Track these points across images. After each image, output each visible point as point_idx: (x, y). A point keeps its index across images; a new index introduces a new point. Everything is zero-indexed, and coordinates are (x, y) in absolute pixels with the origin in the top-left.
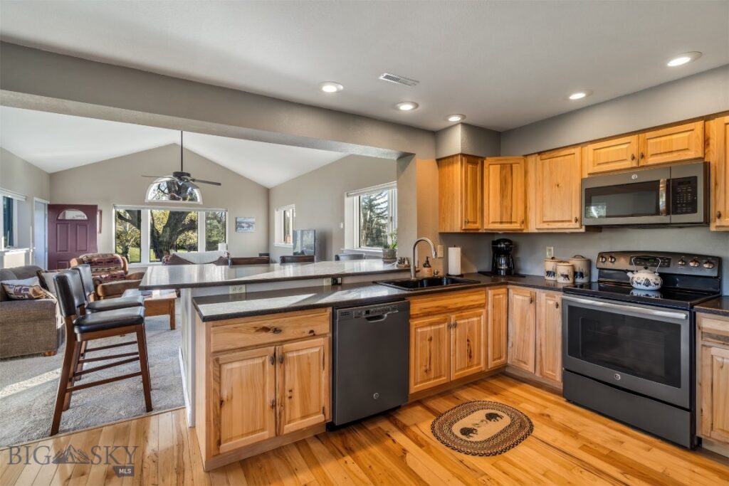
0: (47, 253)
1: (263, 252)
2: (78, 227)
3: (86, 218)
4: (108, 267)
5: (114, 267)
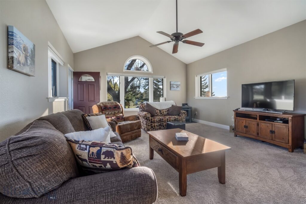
0: (73, 102)
1: (184, 103)
2: (90, 86)
3: (93, 80)
4: (114, 111)
5: (117, 111)
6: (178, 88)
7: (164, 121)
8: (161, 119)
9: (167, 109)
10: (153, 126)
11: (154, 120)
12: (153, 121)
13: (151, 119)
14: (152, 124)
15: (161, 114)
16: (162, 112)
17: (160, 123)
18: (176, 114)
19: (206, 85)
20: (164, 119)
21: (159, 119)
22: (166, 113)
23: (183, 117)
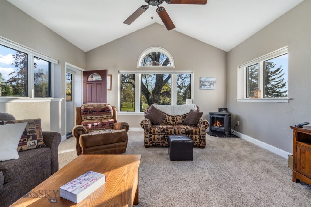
2: (97, 85)
3: (101, 79)
4: (101, 115)
5: (106, 116)
6: (212, 86)
7: (169, 133)
8: (164, 130)
9: (183, 115)
10: (153, 139)
11: (154, 130)
12: (152, 131)
13: (151, 129)
14: (151, 136)
15: (174, 121)
16: (175, 119)
17: (163, 136)
18: (192, 124)
19: (283, 83)
20: (169, 130)
21: (162, 129)
22: (181, 121)
23: (201, 129)
